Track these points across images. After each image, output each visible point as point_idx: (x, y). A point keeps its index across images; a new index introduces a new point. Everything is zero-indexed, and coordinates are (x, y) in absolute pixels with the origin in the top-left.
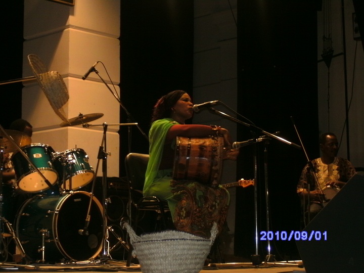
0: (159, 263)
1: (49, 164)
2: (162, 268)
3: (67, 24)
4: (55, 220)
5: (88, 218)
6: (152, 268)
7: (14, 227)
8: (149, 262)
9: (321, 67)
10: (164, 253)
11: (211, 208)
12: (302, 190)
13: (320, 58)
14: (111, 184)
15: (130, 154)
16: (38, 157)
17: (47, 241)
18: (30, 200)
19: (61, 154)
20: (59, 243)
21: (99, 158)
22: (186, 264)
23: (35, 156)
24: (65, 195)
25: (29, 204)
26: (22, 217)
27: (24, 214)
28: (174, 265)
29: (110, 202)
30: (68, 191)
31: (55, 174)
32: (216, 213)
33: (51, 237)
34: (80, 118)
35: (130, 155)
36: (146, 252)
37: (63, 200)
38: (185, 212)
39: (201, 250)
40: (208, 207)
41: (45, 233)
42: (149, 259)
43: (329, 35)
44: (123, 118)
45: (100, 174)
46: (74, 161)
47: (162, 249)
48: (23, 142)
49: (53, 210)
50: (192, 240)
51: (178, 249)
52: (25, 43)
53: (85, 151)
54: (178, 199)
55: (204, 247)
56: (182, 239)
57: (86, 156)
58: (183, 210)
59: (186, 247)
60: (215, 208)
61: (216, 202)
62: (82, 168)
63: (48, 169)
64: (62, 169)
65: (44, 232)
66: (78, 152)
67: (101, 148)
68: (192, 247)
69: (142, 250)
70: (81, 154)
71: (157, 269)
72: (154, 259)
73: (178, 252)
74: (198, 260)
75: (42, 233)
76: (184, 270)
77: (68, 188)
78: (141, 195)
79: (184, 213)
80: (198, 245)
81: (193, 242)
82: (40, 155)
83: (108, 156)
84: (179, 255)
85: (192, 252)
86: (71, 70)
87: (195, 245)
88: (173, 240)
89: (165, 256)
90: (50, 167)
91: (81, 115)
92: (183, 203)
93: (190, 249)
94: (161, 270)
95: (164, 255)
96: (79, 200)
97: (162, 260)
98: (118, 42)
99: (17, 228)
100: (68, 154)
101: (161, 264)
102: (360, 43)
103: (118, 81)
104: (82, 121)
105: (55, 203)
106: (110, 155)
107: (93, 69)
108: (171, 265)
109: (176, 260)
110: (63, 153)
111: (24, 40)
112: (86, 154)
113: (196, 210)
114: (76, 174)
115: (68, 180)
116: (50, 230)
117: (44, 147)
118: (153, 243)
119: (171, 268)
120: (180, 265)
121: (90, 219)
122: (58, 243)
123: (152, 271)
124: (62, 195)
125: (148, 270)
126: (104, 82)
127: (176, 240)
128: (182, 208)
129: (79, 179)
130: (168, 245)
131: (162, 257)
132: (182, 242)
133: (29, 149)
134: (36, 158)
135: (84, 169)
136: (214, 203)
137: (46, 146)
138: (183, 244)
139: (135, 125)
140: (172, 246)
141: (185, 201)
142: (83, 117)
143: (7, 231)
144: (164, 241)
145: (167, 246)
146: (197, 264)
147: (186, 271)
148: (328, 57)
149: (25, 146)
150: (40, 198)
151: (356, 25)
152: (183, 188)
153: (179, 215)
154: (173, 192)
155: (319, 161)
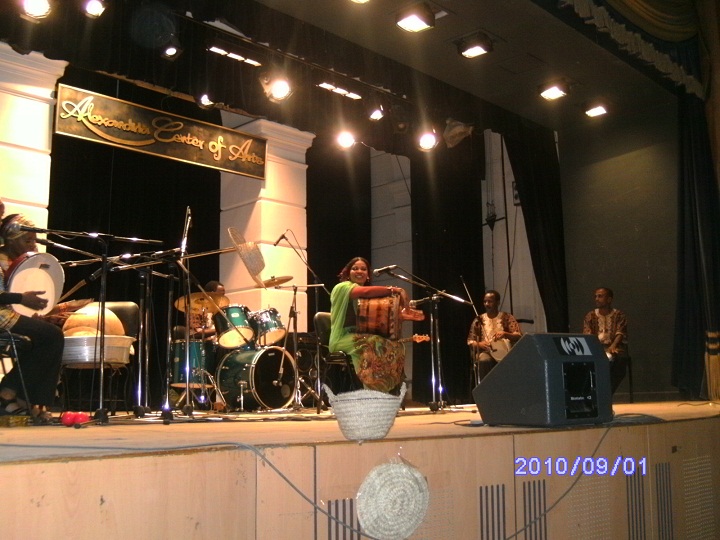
0: (355, 420)
1: (246, 322)
2: (358, 424)
3: (259, 196)
4: (252, 373)
5: (281, 371)
6: (349, 424)
7: (215, 378)
8: (346, 419)
9: (486, 229)
10: (359, 411)
12: (472, 342)
13: (484, 222)
14: (301, 339)
15: (319, 313)
16: (235, 316)
17: (245, 392)
18: (229, 354)
19: (256, 313)
20: (256, 393)
21: (290, 316)
22: (379, 420)
23: (233, 315)
24: (260, 350)
25: (228, 358)
26: (222, 369)
27: (223, 367)
28: (368, 421)
29: (300, 355)
30: (262, 346)
31: (251, 331)
32: (394, 362)
33: (249, 388)
34: (273, 280)
36: (343, 410)
37: (258, 355)
38: (366, 363)
39: (393, 407)
40: (387, 357)
42: (346, 416)
43: (492, 202)
44: (310, 281)
45: (291, 330)
46: (268, 320)
47: (358, 408)
48: (222, 303)
49: (250, 363)
50: (384, 398)
51: (372, 407)
52: (221, 214)
53: (278, 310)
54: (360, 352)
56: (376, 398)
57: (279, 315)
58: (365, 361)
59: (379, 405)
61: (394, 352)
63: (245, 328)
64: (256, 325)
65: (243, 383)
66: (271, 312)
67: (292, 308)
68: (384, 405)
69: (339, 409)
70: (274, 313)
71: (353, 426)
72: (350, 416)
73: (372, 410)
74: (390, 417)
75: (240, 384)
76: (377, 425)
77: (262, 344)
79: (365, 365)
80: (390, 403)
81: (385, 401)
82: (238, 315)
83: (298, 314)
84: (372, 412)
85: (384, 409)
86: (264, 237)
87: (386, 403)
88: (367, 400)
89: (360, 414)
90: (246, 325)
91: (273, 277)
92: (365, 356)
93: (382, 407)
94: (357, 426)
96: (273, 355)
97: (357, 417)
99: (219, 380)
100: (262, 313)
101: (357, 421)
102: (520, 208)
103: (306, 247)
104: (275, 283)
105: (251, 358)
107: (283, 237)
108: (366, 422)
109: (370, 417)
110: (258, 313)
111: (221, 210)
112: (278, 313)
113: (376, 361)
114: (270, 331)
115: (263, 337)
116: (248, 382)
117: (241, 308)
118: (349, 402)
119: (366, 424)
120: (374, 421)
121: (283, 372)
122: (254, 393)
124: (257, 350)
126: (293, 247)
127: (369, 399)
128: (364, 359)
129: (272, 336)
130: (363, 404)
131: (357, 415)
132: (375, 401)
133: (227, 309)
135: (276, 326)
137: (242, 306)
138: (376, 403)
139: (322, 286)
140: (367, 405)
141: (366, 354)
142: (275, 280)
143: (209, 383)
144: (359, 400)
148: (492, 222)
150: (238, 353)
151: (516, 192)
152: (364, 342)
153: (362, 367)
154: (355, 346)
155: (485, 316)
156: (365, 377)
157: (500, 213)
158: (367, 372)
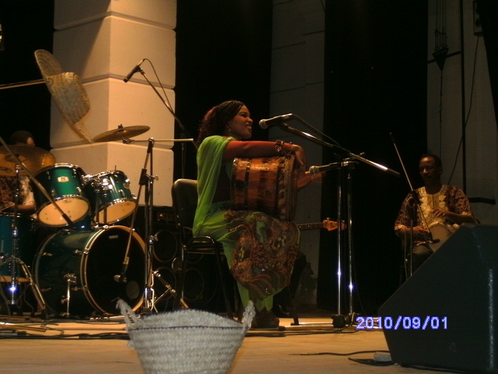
0: (166, 360)
1: (77, 190)
2: (170, 367)
3: (108, 10)
4: (84, 262)
5: (127, 261)
6: (156, 367)
7: (32, 270)
8: (152, 358)
9: (432, 68)
10: (172, 346)
11: (276, 246)
12: (401, 226)
13: (430, 57)
14: (161, 215)
15: (179, 180)
16: (63, 181)
17: (73, 289)
18: (55, 235)
19: (93, 177)
20: (89, 292)
21: (141, 183)
22: (205, 362)
23: (60, 179)
24: (97, 230)
25: (52, 240)
26: (43, 257)
27: (45, 254)
28: (187, 363)
29: (157, 240)
30: (101, 225)
31: (85, 203)
32: (281, 253)
33: (79, 284)
34: (120, 131)
35: (179, 182)
36: (147, 344)
37: (95, 236)
38: (243, 252)
39: (228, 342)
40: (272, 244)
41: (72, 279)
42: (151, 354)
43: (443, 29)
44: (178, 134)
45: (142, 202)
46: (110, 187)
47: (170, 341)
48: (46, 162)
49: (82, 249)
50: (214, 328)
51: (193, 341)
52: (56, 35)
53: (126, 174)
54: (235, 237)
55: (232, 338)
56: (200, 327)
57: (127, 181)
58: (241, 249)
59: (206, 338)
60: (281, 245)
61: (282, 238)
62: (121, 196)
63: (76, 197)
64: (94, 197)
65: (70, 278)
66: (116, 176)
67: (144, 171)
68: (215, 338)
69: (141, 342)
70: (120, 178)
71: (162, 369)
72: (158, 354)
73: (194, 346)
74: (223, 357)
75: (67, 278)
76: (202, 370)
77: (101, 221)
78: (191, 234)
79: (242, 255)
80: (224, 335)
81: (216, 331)
82: (67, 179)
83: (155, 181)
84: (194, 349)
85: (213, 345)
86: (113, 69)
87: (218, 334)
88: (185, 328)
89: (174, 351)
90: (79, 194)
91: (120, 127)
92: (241, 241)
94: (168, 370)
95: (173, 349)
96: (116, 237)
97: (169, 356)
98: (174, 34)
99: (37, 272)
100: (103, 177)
101: (168, 362)
102: (481, 39)
103: (173, 84)
104: (124, 135)
105: (84, 241)
106: (157, 179)
107: (137, 69)
108: (183, 364)
109: (190, 356)
110: (96, 177)
111: (54, 30)
112: (126, 178)
113: (256, 248)
114: (114, 203)
115: (103, 211)
116: (78, 275)
117: (71, 169)
118: (156, 332)
119: (183, 368)
120: (196, 363)
121: (129, 262)
122: (87, 292)
123: (155, 371)
124: (95, 231)
125: (150, 370)
126: (150, 84)
127: (189, 328)
128: (240, 247)
129: (117, 211)
130: (179, 335)
131: (170, 353)
133: (53, 171)
134: (61, 183)
135: (123, 197)
136: (280, 239)
137: (74, 167)
138: (201, 334)
139: (191, 142)
140: (185, 337)
141: (243, 239)
142: (123, 130)
143: (23, 275)
144: (172, 329)
145: (177, 337)
146: (221, 361)
147: (205, 372)
148: (441, 57)
149: (48, 167)
150: (66, 233)
151: (477, 16)
152: (241, 222)
153: (237, 258)
154: (228, 228)
155: (422, 191)
156: (241, 272)
157: (454, 47)
158: (243, 264)
